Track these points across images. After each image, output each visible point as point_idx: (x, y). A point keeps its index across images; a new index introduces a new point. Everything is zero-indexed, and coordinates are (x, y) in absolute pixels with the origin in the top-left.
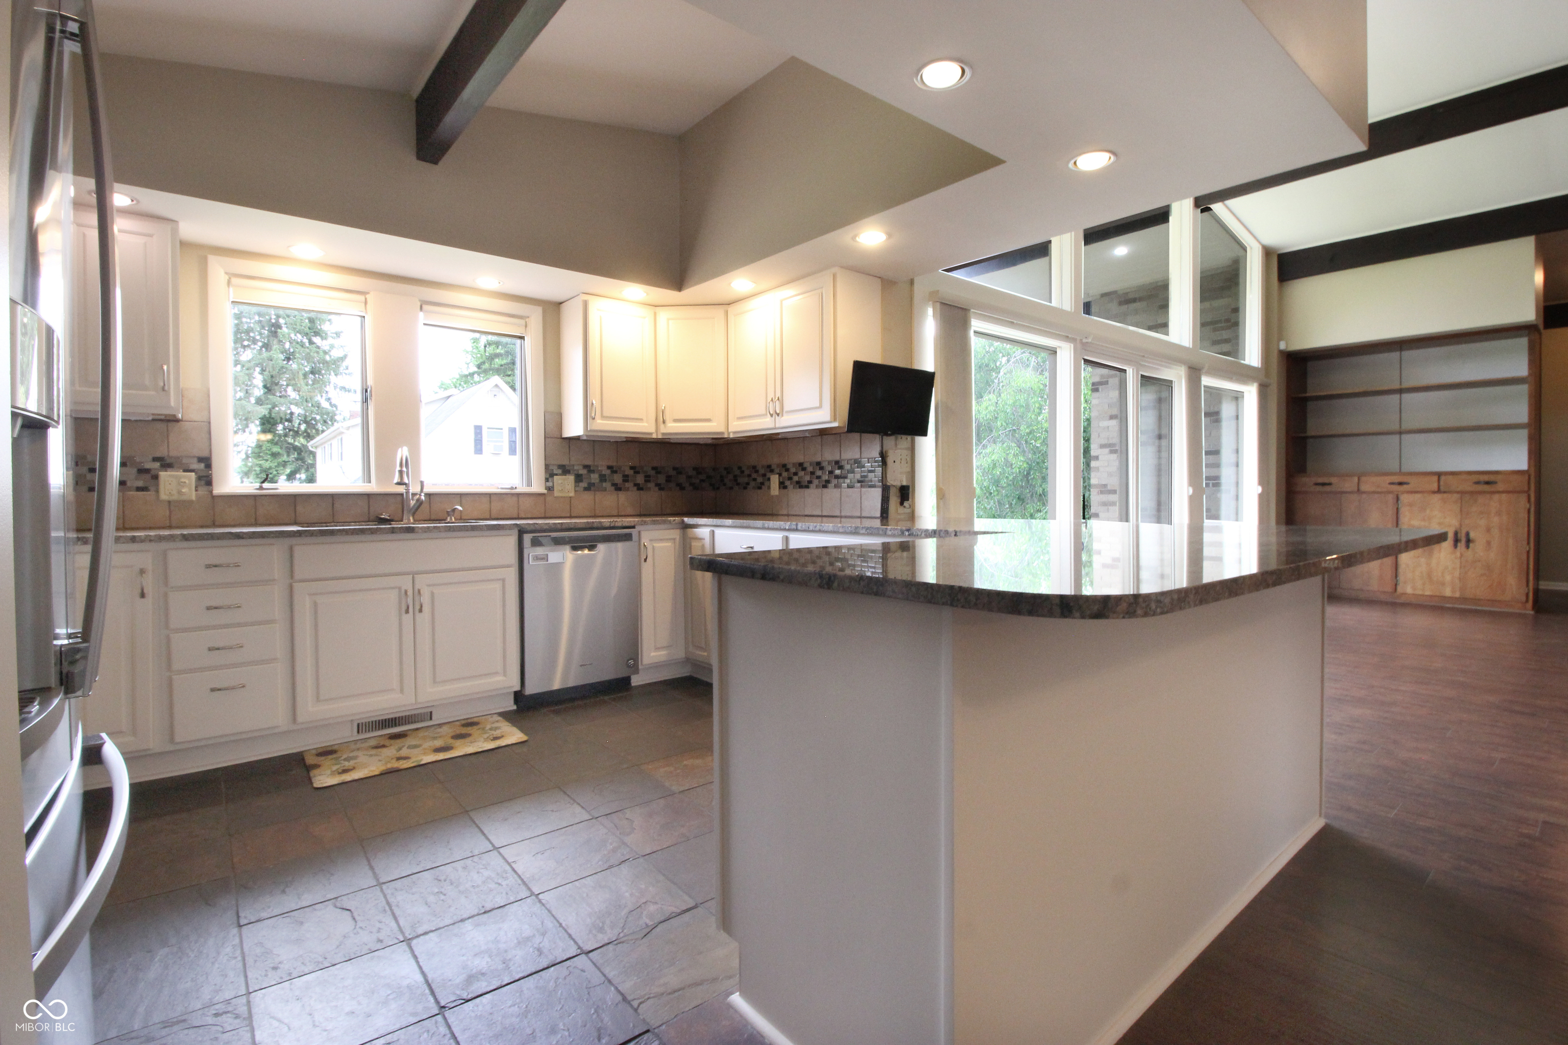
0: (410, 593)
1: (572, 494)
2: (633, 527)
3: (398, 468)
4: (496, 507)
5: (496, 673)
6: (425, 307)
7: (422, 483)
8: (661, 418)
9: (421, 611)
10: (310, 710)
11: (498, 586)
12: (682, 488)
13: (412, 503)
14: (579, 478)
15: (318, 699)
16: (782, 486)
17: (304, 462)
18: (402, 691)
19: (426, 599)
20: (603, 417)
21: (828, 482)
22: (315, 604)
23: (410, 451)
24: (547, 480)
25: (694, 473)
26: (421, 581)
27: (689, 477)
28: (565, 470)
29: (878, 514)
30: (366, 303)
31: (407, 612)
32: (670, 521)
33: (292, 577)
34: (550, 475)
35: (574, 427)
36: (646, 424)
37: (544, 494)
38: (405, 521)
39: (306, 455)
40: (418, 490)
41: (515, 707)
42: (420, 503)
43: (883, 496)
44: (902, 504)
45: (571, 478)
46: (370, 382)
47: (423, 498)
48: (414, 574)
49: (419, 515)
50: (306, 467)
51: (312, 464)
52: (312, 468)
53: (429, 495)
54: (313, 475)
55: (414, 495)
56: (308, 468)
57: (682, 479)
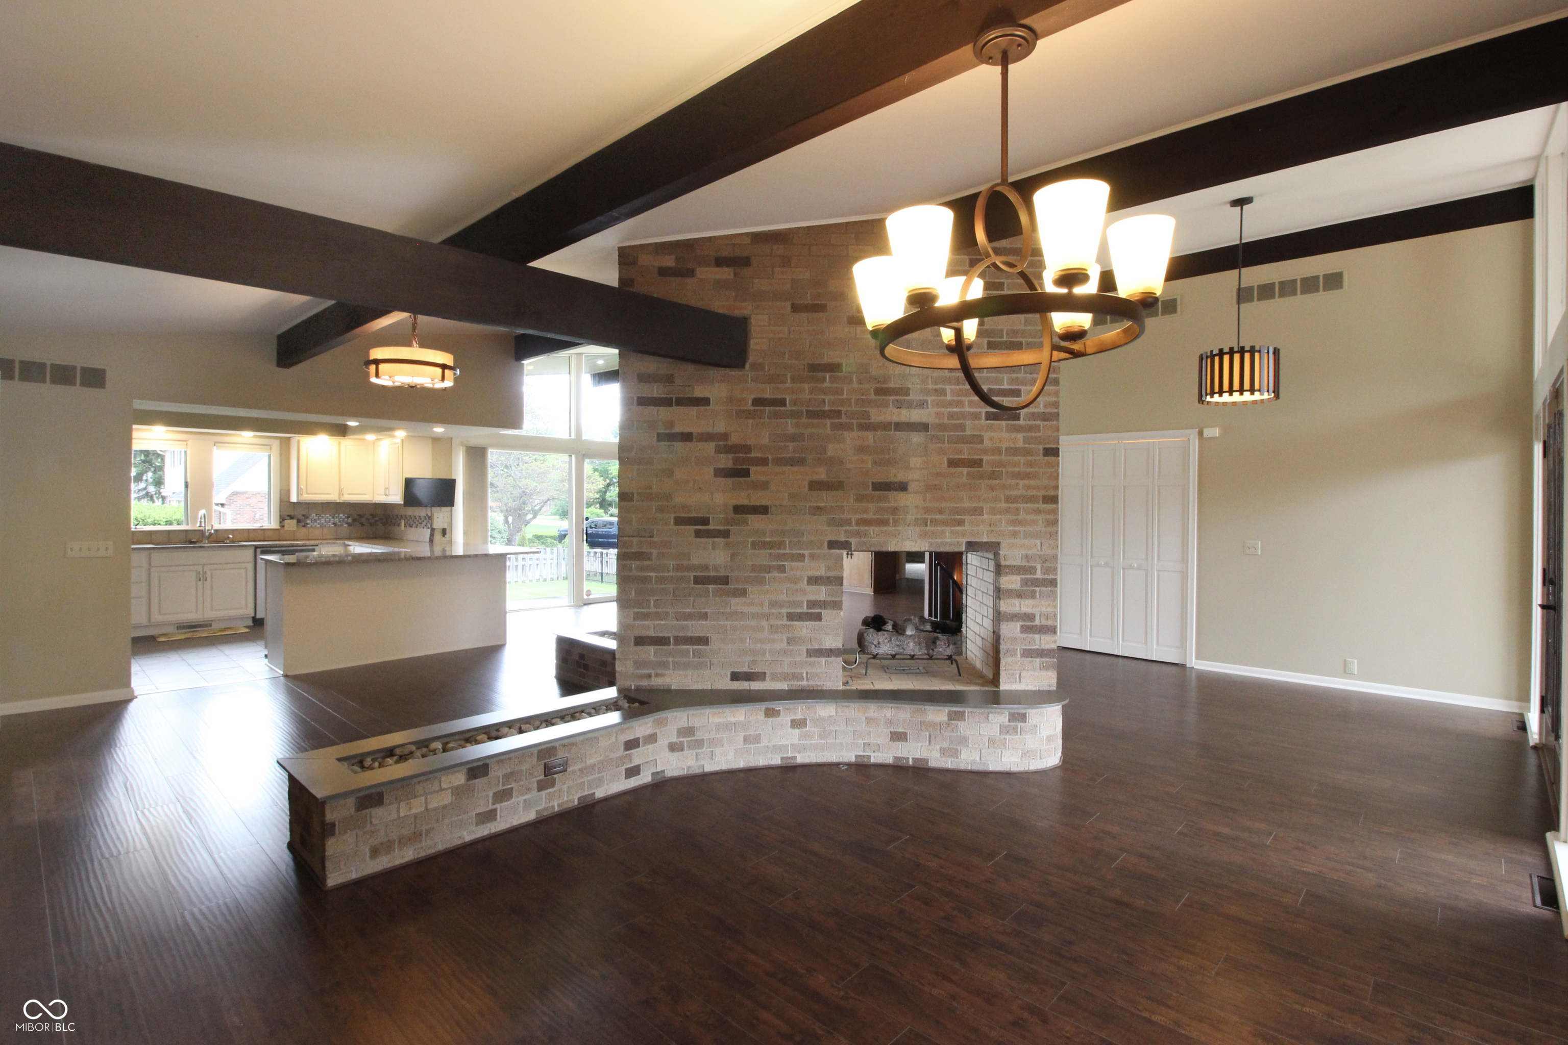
0: (201, 573)
1: (295, 529)
2: (317, 546)
3: (199, 520)
4: (252, 535)
5: (242, 608)
6: (216, 444)
7: (212, 526)
8: (341, 493)
9: (206, 580)
10: (156, 617)
11: (243, 571)
12: (363, 525)
13: (207, 534)
14: (299, 521)
15: (160, 613)
16: (405, 526)
17: (151, 465)
18: (197, 613)
19: (209, 574)
20: (307, 493)
21: (417, 525)
22: (159, 577)
23: (206, 512)
24: (280, 522)
25: (371, 517)
26: (207, 568)
27: (368, 519)
28: (291, 517)
29: (428, 540)
30: (187, 445)
31: (200, 580)
32: (337, 543)
33: (150, 564)
34: (282, 519)
35: (294, 499)
36: (332, 496)
37: (279, 529)
38: (204, 542)
39: (153, 458)
40: (210, 528)
41: (252, 624)
42: (211, 534)
43: (431, 533)
44: (444, 536)
45: (295, 521)
46: (188, 481)
47: (213, 531)
48: (203, 565)
49: (211, 539)
50: (153, 469)
51: (159, 466)
52: (159, 471)
53: (216, 531)
54: (161, 477)
55: (208, 530)
56: (155, 470)
57: (363, 520)
